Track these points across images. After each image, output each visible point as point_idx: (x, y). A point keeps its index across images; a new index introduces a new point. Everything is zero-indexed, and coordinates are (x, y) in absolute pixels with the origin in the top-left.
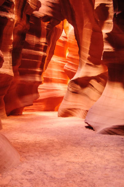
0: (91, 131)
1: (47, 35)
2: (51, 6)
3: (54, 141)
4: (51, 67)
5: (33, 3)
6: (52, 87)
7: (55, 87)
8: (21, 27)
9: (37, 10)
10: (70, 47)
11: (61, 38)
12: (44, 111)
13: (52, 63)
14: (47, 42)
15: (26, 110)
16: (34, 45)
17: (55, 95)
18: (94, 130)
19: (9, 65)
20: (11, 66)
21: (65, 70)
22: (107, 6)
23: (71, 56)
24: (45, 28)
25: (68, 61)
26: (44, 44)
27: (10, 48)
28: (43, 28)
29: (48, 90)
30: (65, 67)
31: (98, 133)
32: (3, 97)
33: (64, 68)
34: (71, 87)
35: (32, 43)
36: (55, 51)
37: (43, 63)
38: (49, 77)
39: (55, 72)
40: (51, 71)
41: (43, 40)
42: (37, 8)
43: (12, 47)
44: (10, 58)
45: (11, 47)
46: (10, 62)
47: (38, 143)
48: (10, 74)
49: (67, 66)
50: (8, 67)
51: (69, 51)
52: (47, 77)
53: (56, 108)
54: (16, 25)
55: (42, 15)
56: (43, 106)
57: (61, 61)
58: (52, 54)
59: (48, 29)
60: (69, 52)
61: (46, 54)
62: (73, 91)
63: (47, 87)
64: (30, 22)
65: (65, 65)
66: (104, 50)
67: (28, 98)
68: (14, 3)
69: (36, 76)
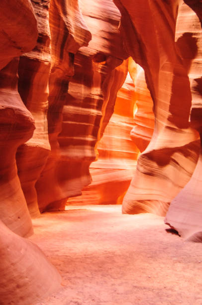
0: (175, 237)
1: (102, 82)
2: (106, 37)
4: (110, 133)
5: (80, 35)
6: (112, 165)
7: (117, 165)
8: (61, 72)
9: (86, 44)
10: (139, 100)
11: (125, 86)
12: (99, 204)
13: (112, 127)
14: (102, 94)
15: (70, 203)
16: (82, 98)
17: (118, 177)
18: (180, 236)
19: (43, 133)
20: (46, 134)
21: (132, 137)
22: (194, 36)
23: (140, 114)
24: (99, 71)
25: (137, 123)
26: (97, 98)
27: (45, 106)
28: (95, 73)
29: (106, 171)
30: (133, 132)
31: (185, 241)
32: (34, 182)
33: (132, 134)
34: (141, 166)
35: (79, 96)
36: (115, 107)
37: (96, 127)
38: (107, 149)
39: (117, 140)
40: (110, 140)
41: (96, 92)
42: (86, 42)
43: (48, 105)
44: (45, 122)
45: (45, 104)
46: (44, 128)
47: (89, 256)
48: (44, 147)
49: (135, 131)
50: (41, 136)
51: (139, 106)
52: (105, 149)
53: (119, 198)
54: (53, 70)
55: (94, 52)
56: (99, 197)
57: (125, 122)
58: (110, 111)
59: (104, 73)
60: (138, 108)
61: (100, 113)
62: (146, 171)
63: (104, 165)
64: (75, 64)
65: (132, 128)
66: (193, 107)
67: (74, 184)
68: (50, 37)
69: (87, 149)
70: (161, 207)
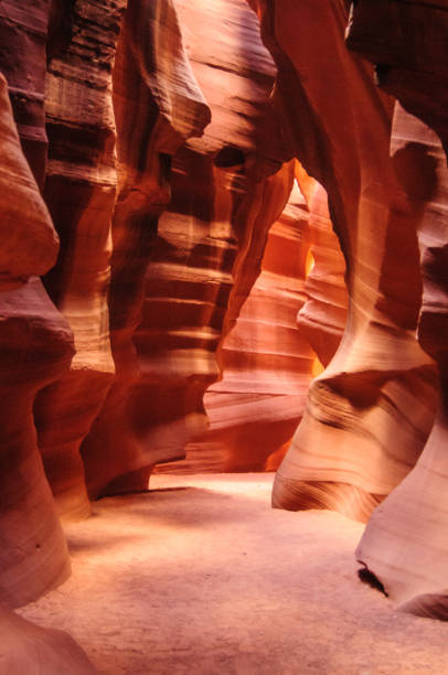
1: (234, 213)
2: (246, 112)
3: (241, 649)
4: (252, 313)
5: (184, 114)
6: (255, 386)
7: (268, 386)
8: (141, 197)
9: (199, 133)
10: (318, 244)
11: (290, 212)
12: (226, 472)
13: (256, 299)
14: (234, 237)
16: (190, 246)
17: (269, 412)
18: (387, 595)
19: (98, 337)
20: (105, 338)
21: (301, 325)
23: (320, 276)
24: (229, 188)
25: (312, 295)
26: (222, 245)
27: (103, 278)
28: (218, 190)
29: (243, 398)
30: (302, 315)
31: (397, 610)
32: (79, 442)
33: (300, 319)
34: (317, 405)
35: (182, 242)
36: (263, 261)
37: (222, 307)
38: (244, 350)
39: (268, 329)
40: (252, 329)
41: (221, 232)
42: (198, 129)
43: (109, 274)
44: (102, 314)
45: (105, 275)
46: (101, 328)
47: (182, 653)
48: (100, 369)
49: (307, 312)
50: (92, 345)
51: (318, 258)
52: (238, 349)
54: (121, 198)
55: (218, 145)
56: (224, 455)
57: (288, 290)
58: (252, 272)
59: (240, 191)
60: (316, 261)
61: (229, 278)
62: (326, 417)
63: (237, 385)
65: (301, 305)
66: (423, 309)
68: (115, 131)
69: (198, 356)
70: (356, 499)
